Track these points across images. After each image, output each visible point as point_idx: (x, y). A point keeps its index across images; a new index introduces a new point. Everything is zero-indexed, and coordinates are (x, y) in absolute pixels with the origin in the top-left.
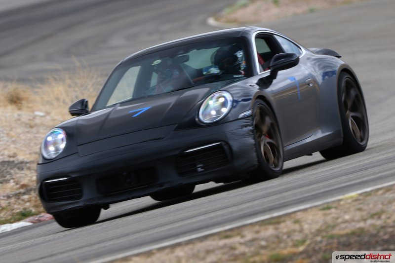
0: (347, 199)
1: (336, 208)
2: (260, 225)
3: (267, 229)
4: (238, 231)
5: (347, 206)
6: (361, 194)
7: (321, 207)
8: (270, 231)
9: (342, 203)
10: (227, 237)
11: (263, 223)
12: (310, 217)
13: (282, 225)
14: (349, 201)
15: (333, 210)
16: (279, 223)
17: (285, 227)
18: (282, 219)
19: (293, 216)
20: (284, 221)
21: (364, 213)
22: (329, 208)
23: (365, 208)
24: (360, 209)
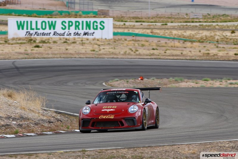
0: (58, 152)
1: (53, 154)
3: (26, 157)
4: (15, 155)
5: (57, 155)
6: (64, 152)
7: (48, 153)
9: (56, 153)
12: (43, 156)
16: (31, 156)
17: (33, 157)
20: (33, 155)
22: (50, 154)
23: (62, 156)
24: (60, 157)
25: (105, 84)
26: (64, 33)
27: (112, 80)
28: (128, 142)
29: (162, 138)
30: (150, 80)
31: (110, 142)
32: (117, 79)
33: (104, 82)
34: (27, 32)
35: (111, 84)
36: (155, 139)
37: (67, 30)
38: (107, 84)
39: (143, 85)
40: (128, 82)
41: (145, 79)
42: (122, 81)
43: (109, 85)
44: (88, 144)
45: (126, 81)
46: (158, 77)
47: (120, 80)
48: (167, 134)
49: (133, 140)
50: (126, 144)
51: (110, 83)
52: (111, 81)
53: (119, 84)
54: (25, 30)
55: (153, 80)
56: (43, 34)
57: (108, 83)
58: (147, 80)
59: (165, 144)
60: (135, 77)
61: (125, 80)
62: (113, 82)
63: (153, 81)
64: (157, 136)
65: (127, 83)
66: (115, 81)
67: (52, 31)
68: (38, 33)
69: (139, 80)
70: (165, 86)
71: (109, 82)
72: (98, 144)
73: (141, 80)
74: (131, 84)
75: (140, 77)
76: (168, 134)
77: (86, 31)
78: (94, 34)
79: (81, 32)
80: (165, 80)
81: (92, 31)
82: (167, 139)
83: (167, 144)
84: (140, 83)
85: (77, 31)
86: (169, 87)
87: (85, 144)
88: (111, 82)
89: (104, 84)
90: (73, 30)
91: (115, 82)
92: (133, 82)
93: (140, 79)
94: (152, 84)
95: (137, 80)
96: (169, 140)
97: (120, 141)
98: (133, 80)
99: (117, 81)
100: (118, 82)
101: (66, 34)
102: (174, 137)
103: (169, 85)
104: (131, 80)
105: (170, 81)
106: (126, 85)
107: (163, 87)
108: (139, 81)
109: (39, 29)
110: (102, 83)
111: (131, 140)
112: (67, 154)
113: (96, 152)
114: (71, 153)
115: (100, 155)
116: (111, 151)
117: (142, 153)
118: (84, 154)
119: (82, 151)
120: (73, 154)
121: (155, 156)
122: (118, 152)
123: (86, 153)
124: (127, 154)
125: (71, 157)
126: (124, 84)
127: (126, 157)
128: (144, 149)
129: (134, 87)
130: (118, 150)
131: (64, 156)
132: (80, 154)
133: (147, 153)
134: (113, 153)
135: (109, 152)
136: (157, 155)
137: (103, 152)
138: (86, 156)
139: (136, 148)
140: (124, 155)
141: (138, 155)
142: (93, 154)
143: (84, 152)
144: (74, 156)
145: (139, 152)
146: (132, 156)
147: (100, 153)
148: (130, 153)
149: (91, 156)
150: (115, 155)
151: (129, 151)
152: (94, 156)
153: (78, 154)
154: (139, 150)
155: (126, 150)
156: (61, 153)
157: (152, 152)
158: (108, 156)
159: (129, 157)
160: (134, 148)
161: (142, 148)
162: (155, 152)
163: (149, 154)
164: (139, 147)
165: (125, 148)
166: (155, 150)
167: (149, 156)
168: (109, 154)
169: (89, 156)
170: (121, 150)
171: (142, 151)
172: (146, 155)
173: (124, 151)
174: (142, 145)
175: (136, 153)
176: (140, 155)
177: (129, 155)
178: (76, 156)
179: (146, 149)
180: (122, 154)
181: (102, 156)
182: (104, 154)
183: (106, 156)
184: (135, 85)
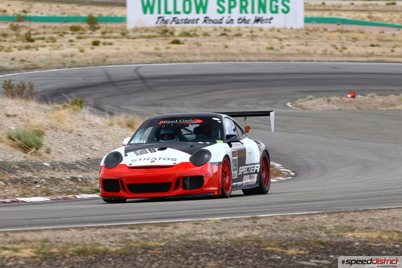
0: (212, 220)
1: (202, 224)
2: (155, 225)
3: (157, 228)
4: (140, 226)
5: (209, 225)
6: (222, 219)
7: (194, 222)
8: (158, 230)
9: (207, 222)
10: (131, 228)
11: (157, 225)
12: (185, 227)
13: (167, 228)
14: (212, 222)
15: (200, 226)
16: (165, 226)
17: (168, 229)
18: (168, 225)
19: (176, 224)
20: (169, 226)
21: (215, 231)
22: (198, 224)
23: (217, 228)
24: (214, 228)
25: (291, 104)
26: (222, 20)
27: (303, 98)
28: (328, 202)
29: (386, 195)
30: (366, 98)
31: (299, 202)
32: (310, 97)
33: (289, 102)
35: (301, 104)
36: (375, 198)
37: (226, 15)
38: (294, 105)
39: (355, 105)
40: (329, 101)
41: (359, 97)
42: (320, 99)
43: (297, 106)
44: (261, 207)
45: (326, 99)
46: (380, 93)
47: (317, 97)
48: (395, 189)
49: (337, 199)
50: (326, 207)
51: (299, 104)
52: (300, 100)
53: (314, 105)
54: (156, 15)
55: (372, 97)
57: (295, 103)
58: (362, 98)
60: (342, 93)
61: (325, 97)
62: (304, 101)
63: (372, 99)
65: (328, 103)
66: (308, 100)
67: (201, 16)
69: (348, 97)
70: (392, 108)
71: (297, 102)
73: (352, 98)
74: (334, 104)
75: (350, 93)
76: (398, 189)
77: (259, 16)
78: (272, 21)
79: (251, 17)
80: (392, 98)
81: (268, 15)
84: (350, 102)
85: (243, 15)
87: (257, 207)
88: (300, 102)
89: (289, 104)
90: (236, 14)
91: (307, 102)
92: (338, 102)
93: (349, 96)
94: (371, 105)
95: (344, 98)
97: (316, 201)
99: (312, 99)
100: (313, 102)
101: (224, 21)
103: (399, 105)
104: (334, 98)
105: (401, 100)
106: (326, 106)
107: (389, 108)
108: (348, 100)
109: (179, 13)
110: (286, 102)
111: (334, 199)
112: (227, 223)
113: (275, 219)
114: (233, 222)
115: (281, 225)
116: (301, 219)
117: (353, 221)
118: (255, 223)
119: (252, 218)
120: (237, 224)
121: (375, 226)
122: (313, 220)
123: (259, 222)
124: (328, 222)
125: (233, 228)
126: (322, 104)
127: (325, 228)
128: (356, 214)
129: (340, 109)
130: (312, 217)
131: (221, 228)
132: (247, 223)
133: (362, 222)
134: (304, 222)
135: (297, 219)
136: (378, 224)
137: (287, 220)
138: (259, 227)
139: (342, 214)
140: (323, 225)
141: (347, 225)
142: (270, 223)
143: (255, 220)
144: (237, 227)
145: (348, 219)
146: (336, 227)
147: (282, 221)
148: (332, 222)
149: (266, 227)
150: (308, 225)
151: (331, 218)
152: (271, 226)
153: (245, 223)
154: (347, 216)
155: (326, 216)
156: (217, 222)
157: (370, 220)
158: (295, 227)
159: (330, 228)
160: (339, 212)
161: (352, 213)
162: (374, 219)
163: (364, 223)
164: (347, 212)
165: (323, 214)
166: (375, 216)
167: (365, 226)
168: (297, 224)
169: (263, 226)
170: (318, 217)
171: (354, 217)
172: (360, 225)
173: (323, 218)
174: (353, 208)
175: (342, 221)
176: (349, 224)
177: (330, 225)
178: (241, 227)
179: (359, 214)
180: (318, 223)
181: (285, 227)
182: (288, 222)
183: (292, 226)
184: (342, 107)
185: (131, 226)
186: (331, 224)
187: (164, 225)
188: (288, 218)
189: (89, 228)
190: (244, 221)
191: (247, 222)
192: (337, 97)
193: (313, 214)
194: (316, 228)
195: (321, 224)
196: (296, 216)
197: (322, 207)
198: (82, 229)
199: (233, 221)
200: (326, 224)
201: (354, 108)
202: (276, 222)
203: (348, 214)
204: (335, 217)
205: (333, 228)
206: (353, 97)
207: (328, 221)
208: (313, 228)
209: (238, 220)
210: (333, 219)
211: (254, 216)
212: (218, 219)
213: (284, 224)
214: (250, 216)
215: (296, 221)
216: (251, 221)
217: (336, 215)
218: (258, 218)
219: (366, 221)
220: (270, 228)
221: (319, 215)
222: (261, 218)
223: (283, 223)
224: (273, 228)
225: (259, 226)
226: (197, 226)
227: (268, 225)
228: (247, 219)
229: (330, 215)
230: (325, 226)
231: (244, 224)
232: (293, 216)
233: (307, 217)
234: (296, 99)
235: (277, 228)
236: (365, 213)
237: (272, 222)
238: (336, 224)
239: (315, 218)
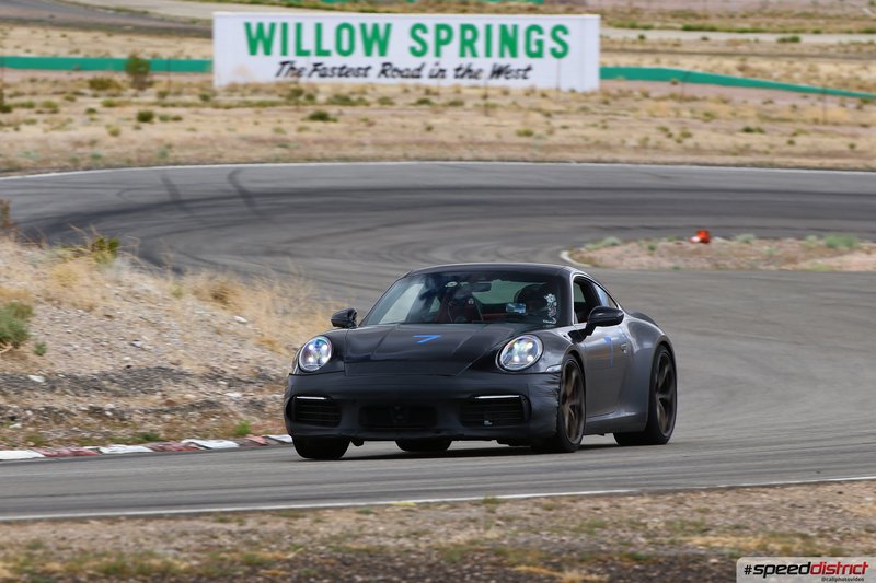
0: (398, 506)
1: (376, 514)
2: (272, 515)
3: (277, 522)
4: (240, 517)
5: (392, 515)
6: (419, 504)
7: (359, 509)
8: (280, 525)
9: (388, 510)
10: (222, 521)
11: (277, 513)
12: (339, 519)
13: (300, 520)
14: (397, 509)
15: (371, 517)
16: (297, 517)
17: (303, 524)
18: (301, 514)
19: (320, 512)
20: (304, 517)
21: (405, 529)
22: (367, 513)
23: (410, 521)
24: (402, 523)
25: (570, 256)
26: (419, 70)
27: (594, 241)
28: (652, 470)
29: (777, 456)
30: (733, 243)
31: (586, 468)
32: (612, 239)
33: (565, 250)
34: (284, 64)
35: (591, 255)
36: (753, 461)
37: (429, 59)
38: (578, 256)
39: (708, 259)
40: (652, 249)
41: (717, 241)
42: (632, 246)
43: (581, 260)
44: (504, 478)
45: (646, 245)
46: (765, 234)
47: (626, 242)
48: (795, 442)
49: (671, 463)
50: (647, 479)
51: (588, 255)
52: (590, 246)
53: (620, 258)
54: (276, 57)
55: (747, 242)
56: (344, 72)
57: (579, 252)
58: (724, 244)
59: (790, 479)
60: (680, 233)
61: (642, 242)
62: (597, 249)
63: (745, 245)
64: (758, 449)
65: (651, 255)
66: (606, 247)
67: (376, 61)
68: (325, 68)
69: (693, 242)
70: (789, 267)
71: (583, 250)
72: (543, 475)
73: (702, 245)
74: (662, 256)
75: (698, 233)
76: (802, 441)
77: (502, 62)
78: (529, 74)
79: (484, 64)
80: (790, 245)
81: (521, 61)
82: (796, 461)
83: (798, 479)
84: (697, 252)
85: (466, 61)
86: (805, 272)
87: (496, 478)
88: (588, 251)
89: (565, 255)
90: (451, 57)
91: (604, 251)
92: (672, 252)
93: (696, 239)
94: (743, 259)
95: (685, 244)
96: (805, 465)
97: (624, 466)
98: (671, 244)
99: (614, 245)
100: (618, 250)
101: (425, 72)
102: (822, 453)
103: (804, 260)
104: (664, 243)
105: (810, 249)
106: (645, 259)
107: (784, 267)
108: (693, 247)
109: (327, 53)
110: (559, 251)
111: (663, 464)
112: (431, 513)
113: (536, 505)
114: (444, 510)
115: (548, 517)
116: (592, 505)
117: (706, 511)
118: (493, 512)
119: (486, 502)
120: (451, 513)
121: (753, 524)
122: (618, 507)
123: (500, 510)
124: (650, 513)
125: (443, 523)
126: (637, 256)
127: (645, 524)
128: (711, 496)
129: (676, 268)
130: (616, 501)
131: (419, 522)
132: (475, 512)
133: (724, 513)
134: (598, 512)
135: (582, 505)
136: (759, 518)
137: (560, 507)
138: (500, 522)
139: (681, 495)
140: (639, 519)
141: (691, 520)
142: (524, 514)
143: (491, 506)
144: (453, 521)
145: (695, 506)
146: (669, 523)
147: (549, 508)
148: (659, 513)
149: (517, 522)
150: (606, 519)
151: (657, 503)
152: (526, 519)
153: (469, 512)
154: (692, 499)
155: (647, 500)
156: (408, 510)
157: (742, 509)
158: (579, 522)
159: (655, 525)
160: (675, 492)
161: (704, 494)
162: (752, 507)
163: (730, 516)
164: (693, 491)
165: (641, 495)
166: (754, 500)
167: (731, 523)
168: (583, 515)
169: (509, 520)
170: (629, 501)
171: (706, 503)
172: (720, 520)
173: (640, 504)
174: (704, 483)
175: (681, 510)
176: (697, 518)
177: (656, 520)
178: (462, 521)
179: (718, 495)
180: (630, 514)
181: (557, 521)
182: (564, 512)
183: (573, 521)
184: (681, 263)
185: (223, 517)
186: (657, 516)
187: (294, 515)
188: (563, 502)
189: (130, 518)
190: (468, 507)
191: (474, 510)
192: (670, 240)
193: (618, 495)
194: (625, 524)
195: (635, 517)
196: (582, 498)
197: (640, 480)
198: (114, 520)
199: (443, 507)
200: (646, 516)
201: (707, 265)
202: (537, 510)
203: (693, 496)
204: (667, 504)
205: (662, 525)
206: (705, 241)
207: (650, 510)
208: (617, 525)
209: (454, 506)
210: (662, 507)
211: (489, 497)
212: (411, 502)
213: (554, 516)
214: (482, 498)
215: (580, 510)
216: (483, 507)
217: (669, 498)
218: (498, 502)
219: (734, 511)
220: (525, 523)
221: (631, 498)
222: (505, 501)
223: (552, 513)
224: (532, 523)
225: (500, 519)
226: (364, 517)
227: (519, 518)
228: (475, 504)
229: (655, 498)
230: (643, 521)
231: (467, 515)
232: (575, 499)
233: (606, 501)
234: (581, 244)
235: (540, 524)
236: (731, 494)
237: (528, 511)
238: (668, 518)
239: (623, 504)
